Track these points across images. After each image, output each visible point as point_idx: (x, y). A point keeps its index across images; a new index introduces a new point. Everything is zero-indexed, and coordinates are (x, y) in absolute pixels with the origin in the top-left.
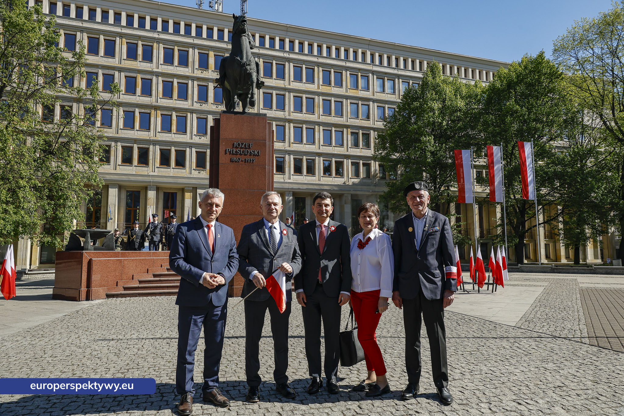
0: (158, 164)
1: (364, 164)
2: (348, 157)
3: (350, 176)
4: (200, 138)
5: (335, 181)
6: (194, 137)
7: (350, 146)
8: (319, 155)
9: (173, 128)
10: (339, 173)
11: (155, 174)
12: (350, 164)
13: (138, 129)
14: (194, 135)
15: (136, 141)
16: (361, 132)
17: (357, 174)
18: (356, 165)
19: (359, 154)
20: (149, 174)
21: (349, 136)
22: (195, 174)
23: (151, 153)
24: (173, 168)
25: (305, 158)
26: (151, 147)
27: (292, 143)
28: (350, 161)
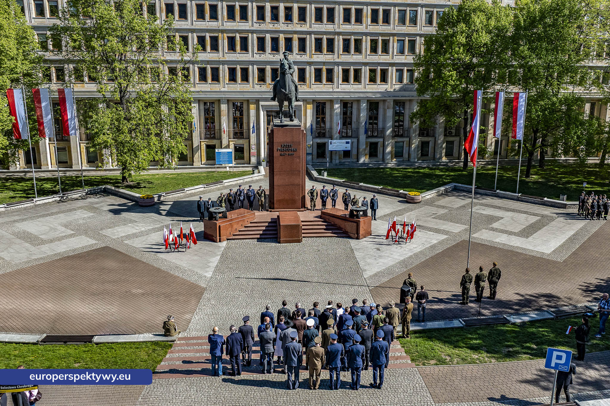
0: (227, 82)
1: (408, 70)
2: (392, 65)
3: (394, 83)
4: (260, 56)
5: (380, 88)
6: (255, 55)
7: (395, 53)
8: (366, 64)
9: (237, 49)
10: (384, 79)
11: (226, 89)
12: (394, 71)
13: (209, 52)
14: (255, 53)
15: (208, 62)
16: (407, 39)
17: (401, 80)
18: (400, 72)
19: (403, 61)
20: (221, 90)
21: (395, 44)
22: (257, 88)
23: (221, 72)
24: (239, 84)
25: (352, 67)
26: (221, 66)
27: (341, 55)
28: (394, 68)
